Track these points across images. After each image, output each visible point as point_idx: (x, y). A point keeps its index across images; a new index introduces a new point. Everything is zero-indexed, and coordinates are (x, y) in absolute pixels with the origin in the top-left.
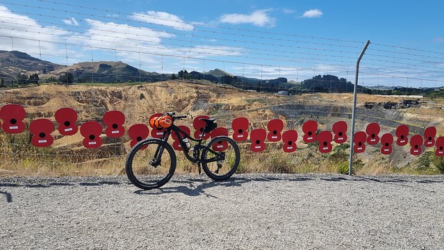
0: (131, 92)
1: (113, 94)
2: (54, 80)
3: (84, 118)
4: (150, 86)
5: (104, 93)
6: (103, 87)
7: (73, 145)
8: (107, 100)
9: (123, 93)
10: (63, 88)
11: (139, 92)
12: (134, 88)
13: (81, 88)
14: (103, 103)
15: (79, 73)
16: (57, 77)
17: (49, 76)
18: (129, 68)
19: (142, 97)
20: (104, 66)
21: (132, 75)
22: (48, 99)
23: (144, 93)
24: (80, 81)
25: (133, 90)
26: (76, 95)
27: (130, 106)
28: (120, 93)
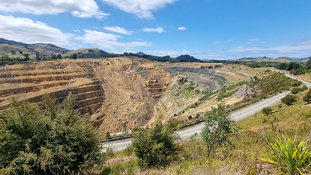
0: (103, 62)
1: (95, 63)
2: (68, 57)
3: (83, 74)
4: (111, 59)
5: (91, 63)
6: (91, 60)
7: (79, 86)
8: (93, 66)
9: (100, 63)
10: (72, 60)
11: (107, 62)
12: (105, 60)
13: (81, 60)
14: (91, 67)
15: (79, 53)
16: (70, 56)
17: (66, 55)
18: (102, 51)
19: (108, 64)
20: (90, 50)
21: (104, 55)
22: (66, 66)
23: (109, 62)
24: (80, 57)
25: (104, 61)
26: (79, 64)
27: (103, 68)
28: (98, 62)
